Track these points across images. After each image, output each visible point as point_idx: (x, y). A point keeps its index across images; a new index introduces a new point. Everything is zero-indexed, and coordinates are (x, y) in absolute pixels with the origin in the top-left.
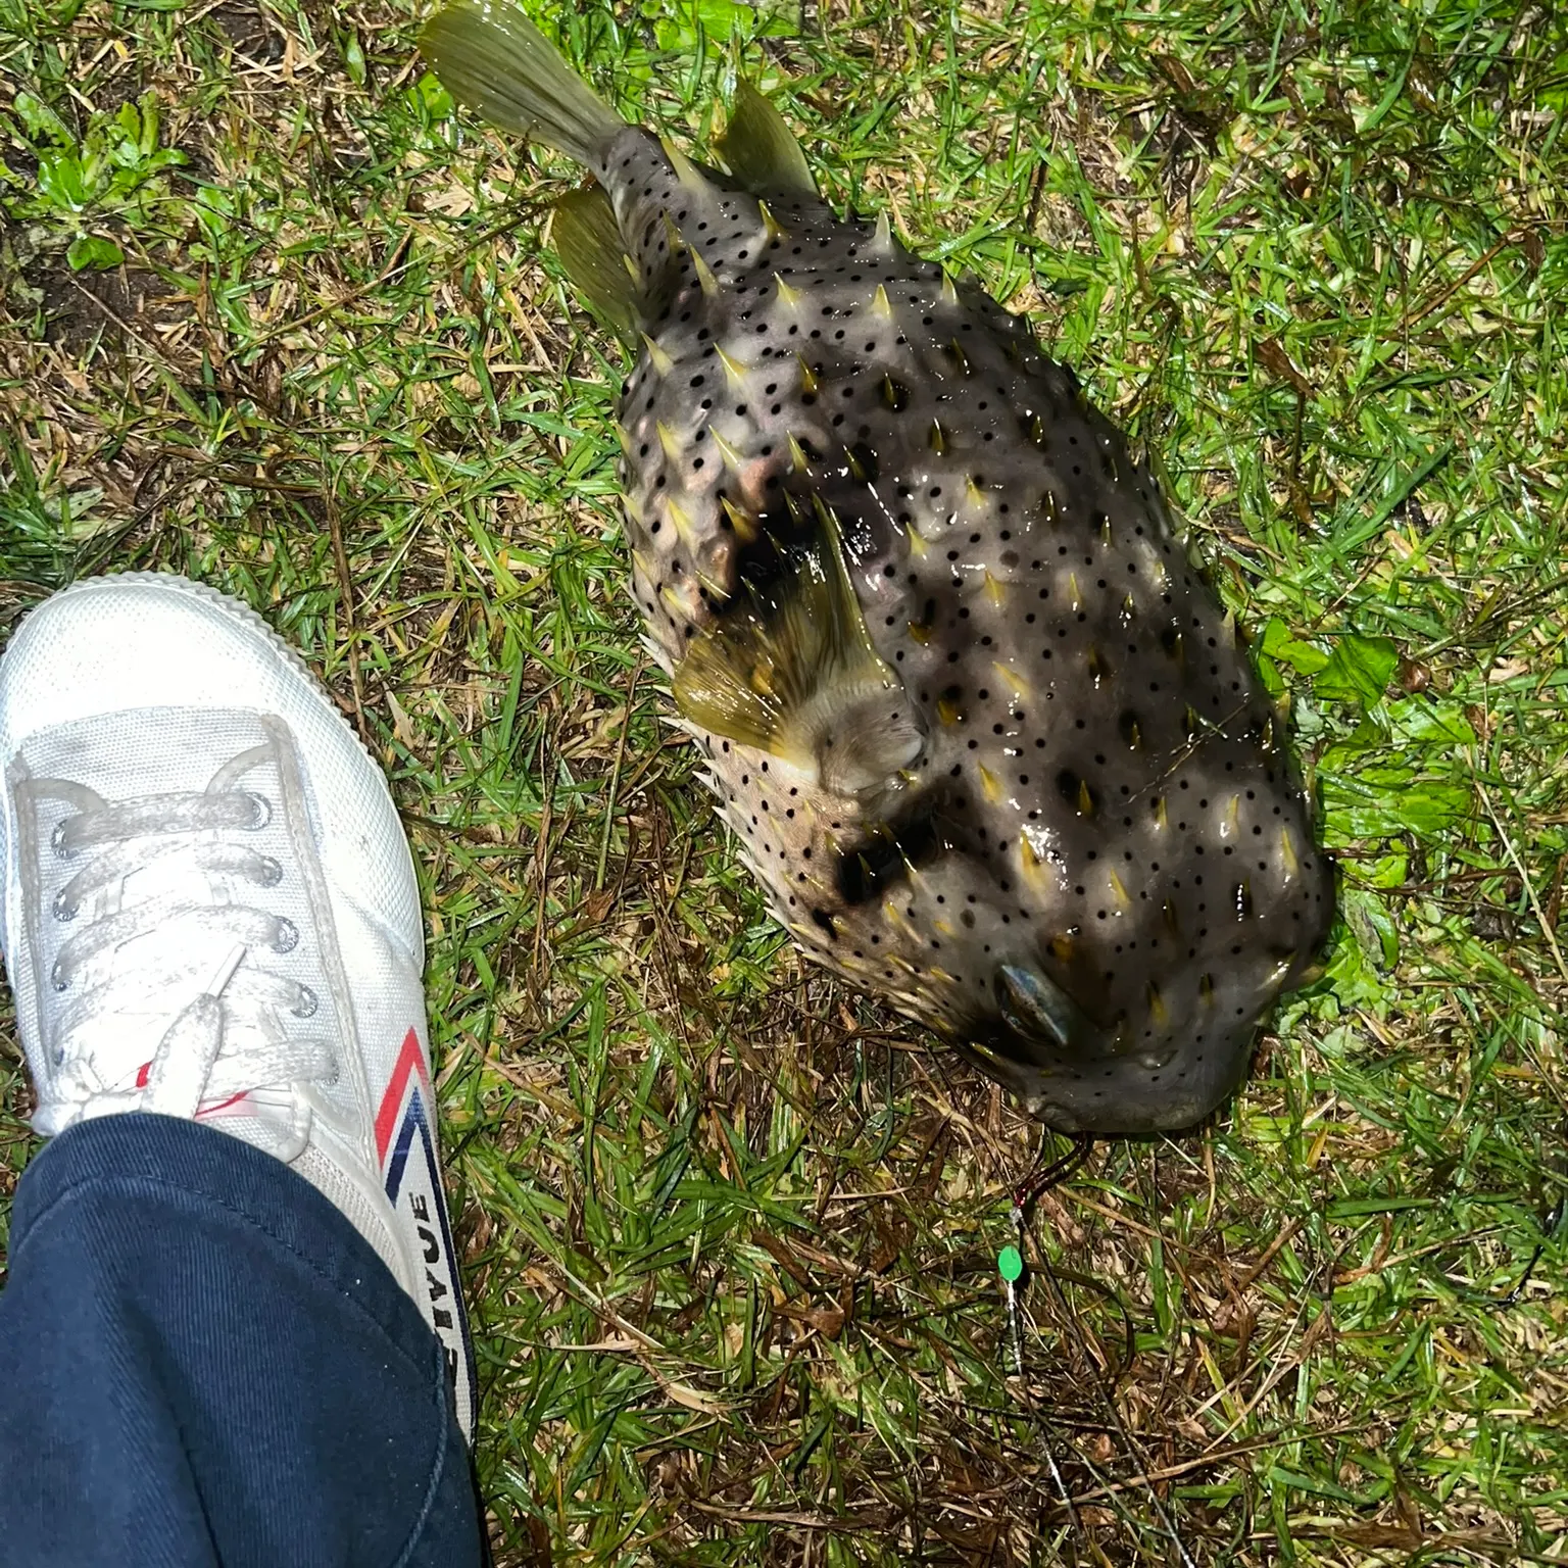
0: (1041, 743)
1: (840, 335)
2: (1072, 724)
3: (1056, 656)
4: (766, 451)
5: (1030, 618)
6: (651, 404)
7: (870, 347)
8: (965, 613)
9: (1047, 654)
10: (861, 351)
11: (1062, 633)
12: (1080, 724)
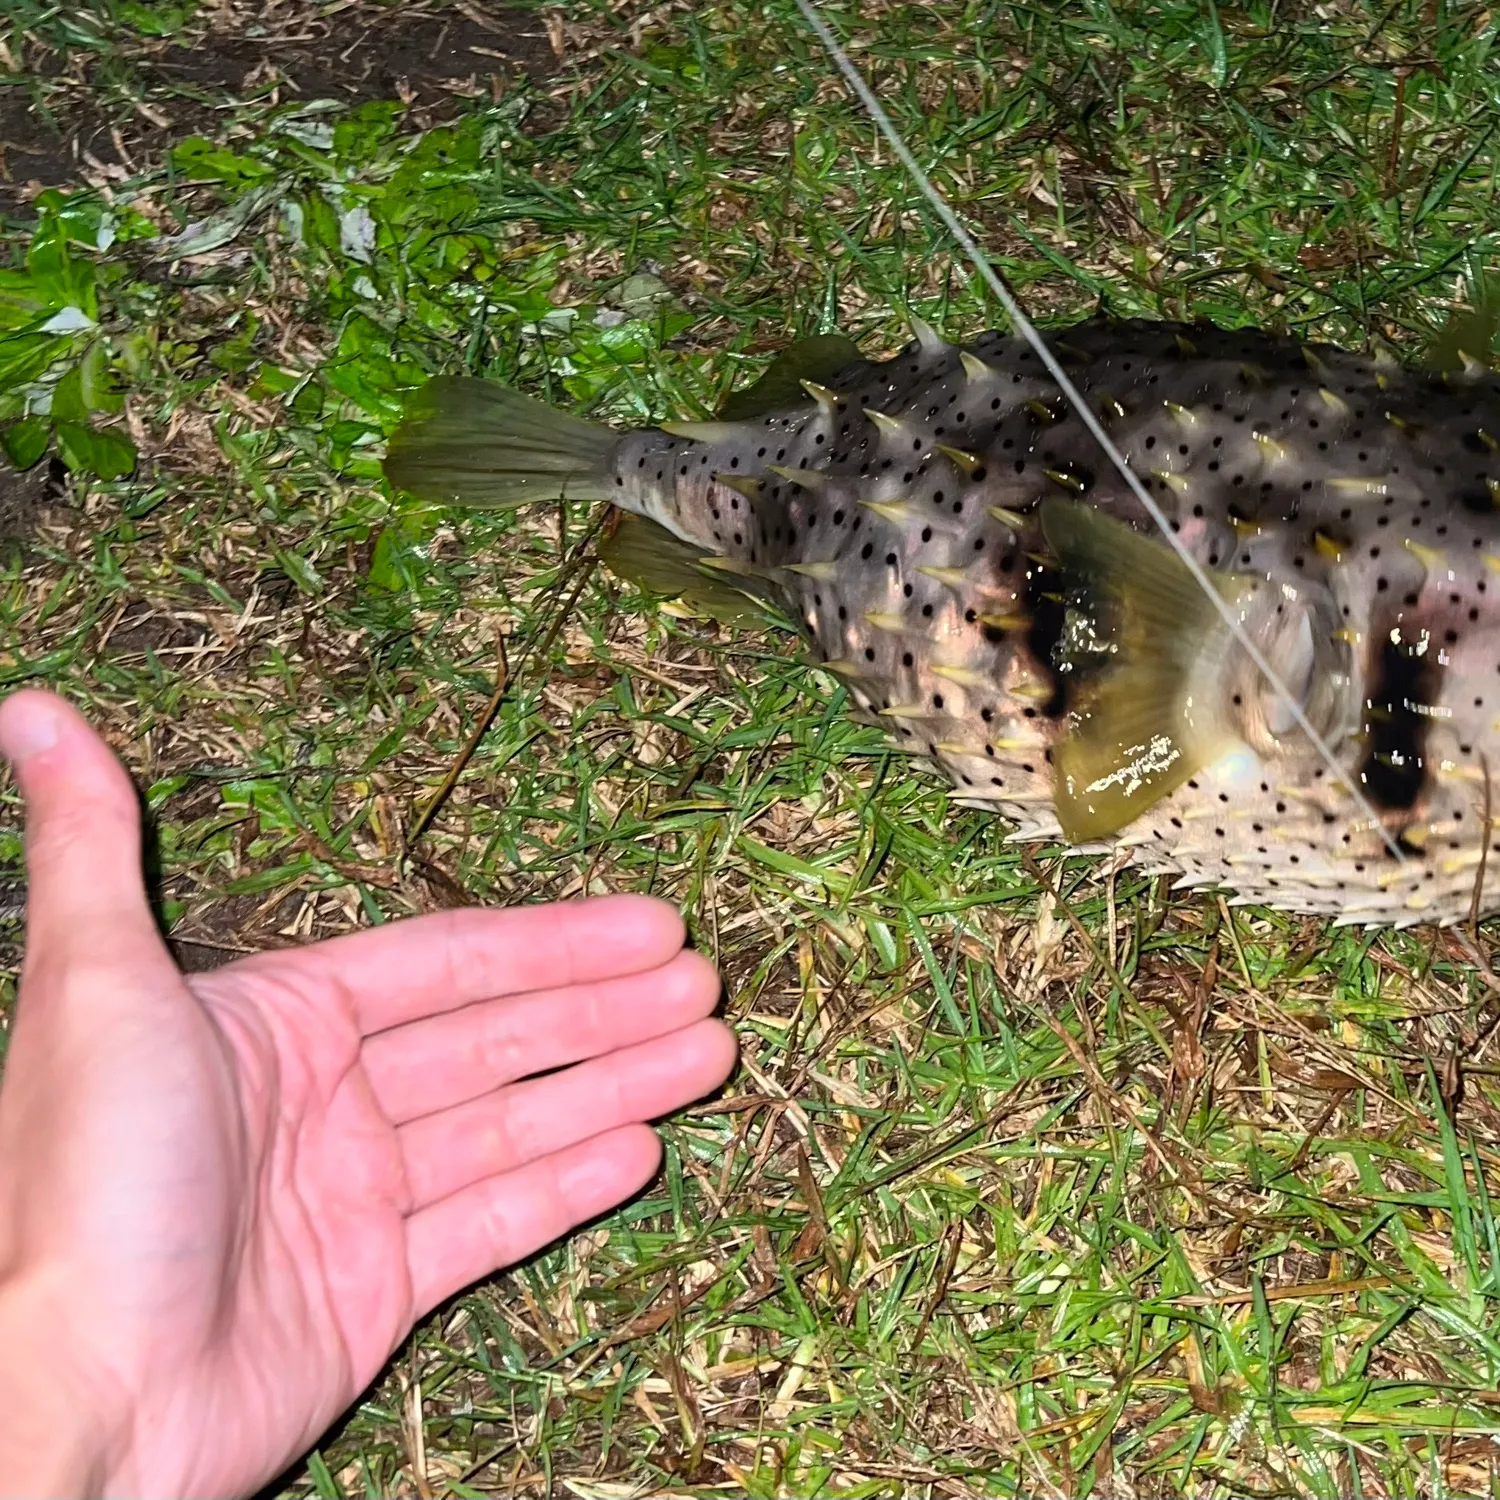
0: (1425, 504)
1: (961, 417)
2: (1433, 475)
3: (1371, 452)
4: (979, 545)
5: (1323, 446)
6: (843, 613)
7: (996, 404)
8: (1267, 487)
9: (1363, 457)
10: (991, 413)
11: (1357, 434)
12: (1439, 470)
